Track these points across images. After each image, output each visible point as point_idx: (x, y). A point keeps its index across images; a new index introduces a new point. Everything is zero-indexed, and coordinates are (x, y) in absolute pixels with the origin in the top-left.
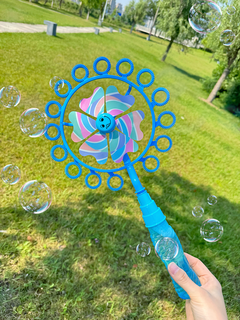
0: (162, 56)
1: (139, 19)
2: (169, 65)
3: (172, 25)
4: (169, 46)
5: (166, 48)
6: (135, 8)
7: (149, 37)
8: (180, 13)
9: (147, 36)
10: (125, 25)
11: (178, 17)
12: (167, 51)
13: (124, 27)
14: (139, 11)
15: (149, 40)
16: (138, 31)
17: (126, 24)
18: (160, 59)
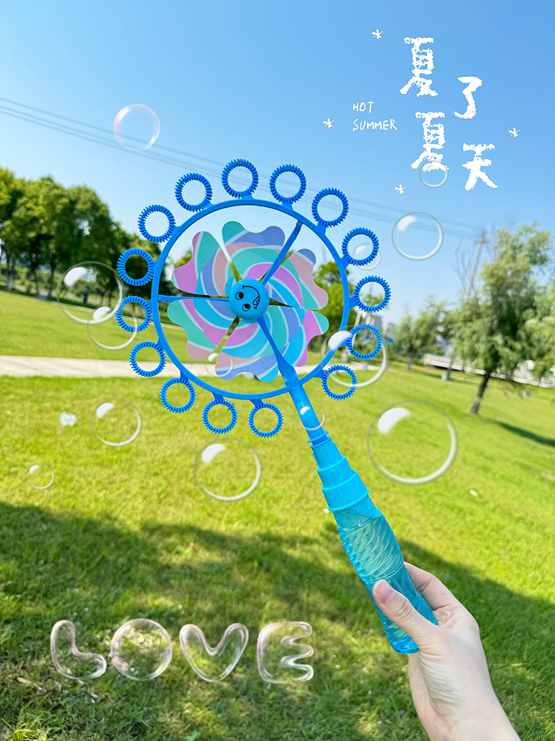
0: (471, 406)
1: (423, 345)
2: (488, 421)
3: (482, 348)
4: (484, 387)
5: (476, 389)
6: (413, 327)
7: (448, 375)
8: (494, 327)
9: (444, 374)
10: (401, 358)
11: (492, 333)
12: (481, 395)
13: (400, 361)
14: (422, 332)
15: (449, 379)
16: (429, 366)
17: (404, 356)
18: (468, 410)
